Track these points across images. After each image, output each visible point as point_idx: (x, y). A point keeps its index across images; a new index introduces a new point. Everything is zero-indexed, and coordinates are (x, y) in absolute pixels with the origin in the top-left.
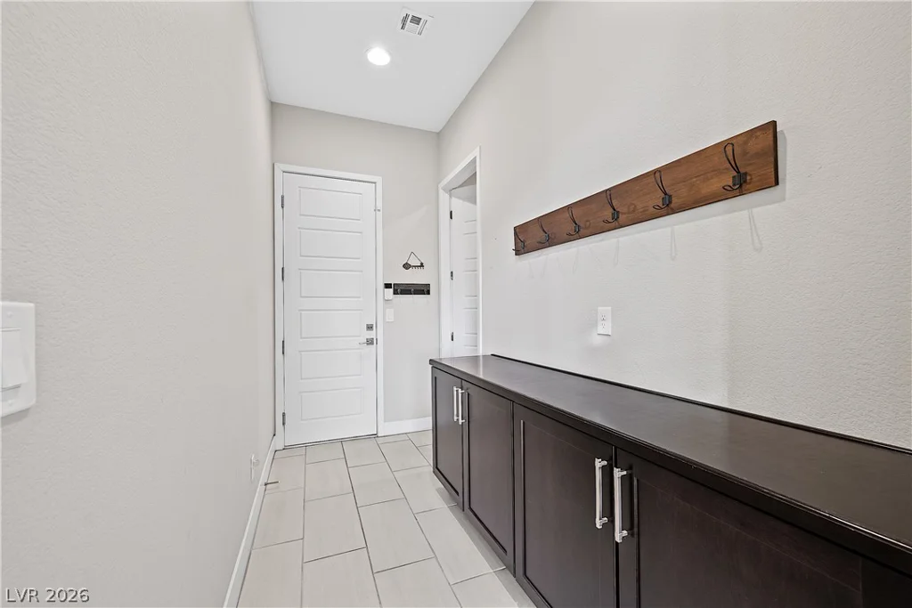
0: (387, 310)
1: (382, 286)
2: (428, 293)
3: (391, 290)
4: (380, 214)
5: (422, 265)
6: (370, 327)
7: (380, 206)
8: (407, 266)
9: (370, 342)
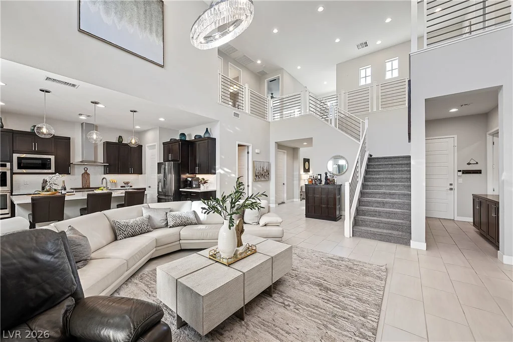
0: (459, 179)
1: (456, 171)
2: (481, 173)
3: (461, 173)
4: (456, 148)
5: (477, 163)
6: (451, 185)
7: (456, 145)
8: (469, 164)
9: (451, 189)
